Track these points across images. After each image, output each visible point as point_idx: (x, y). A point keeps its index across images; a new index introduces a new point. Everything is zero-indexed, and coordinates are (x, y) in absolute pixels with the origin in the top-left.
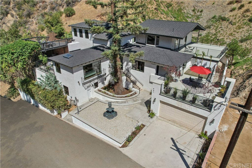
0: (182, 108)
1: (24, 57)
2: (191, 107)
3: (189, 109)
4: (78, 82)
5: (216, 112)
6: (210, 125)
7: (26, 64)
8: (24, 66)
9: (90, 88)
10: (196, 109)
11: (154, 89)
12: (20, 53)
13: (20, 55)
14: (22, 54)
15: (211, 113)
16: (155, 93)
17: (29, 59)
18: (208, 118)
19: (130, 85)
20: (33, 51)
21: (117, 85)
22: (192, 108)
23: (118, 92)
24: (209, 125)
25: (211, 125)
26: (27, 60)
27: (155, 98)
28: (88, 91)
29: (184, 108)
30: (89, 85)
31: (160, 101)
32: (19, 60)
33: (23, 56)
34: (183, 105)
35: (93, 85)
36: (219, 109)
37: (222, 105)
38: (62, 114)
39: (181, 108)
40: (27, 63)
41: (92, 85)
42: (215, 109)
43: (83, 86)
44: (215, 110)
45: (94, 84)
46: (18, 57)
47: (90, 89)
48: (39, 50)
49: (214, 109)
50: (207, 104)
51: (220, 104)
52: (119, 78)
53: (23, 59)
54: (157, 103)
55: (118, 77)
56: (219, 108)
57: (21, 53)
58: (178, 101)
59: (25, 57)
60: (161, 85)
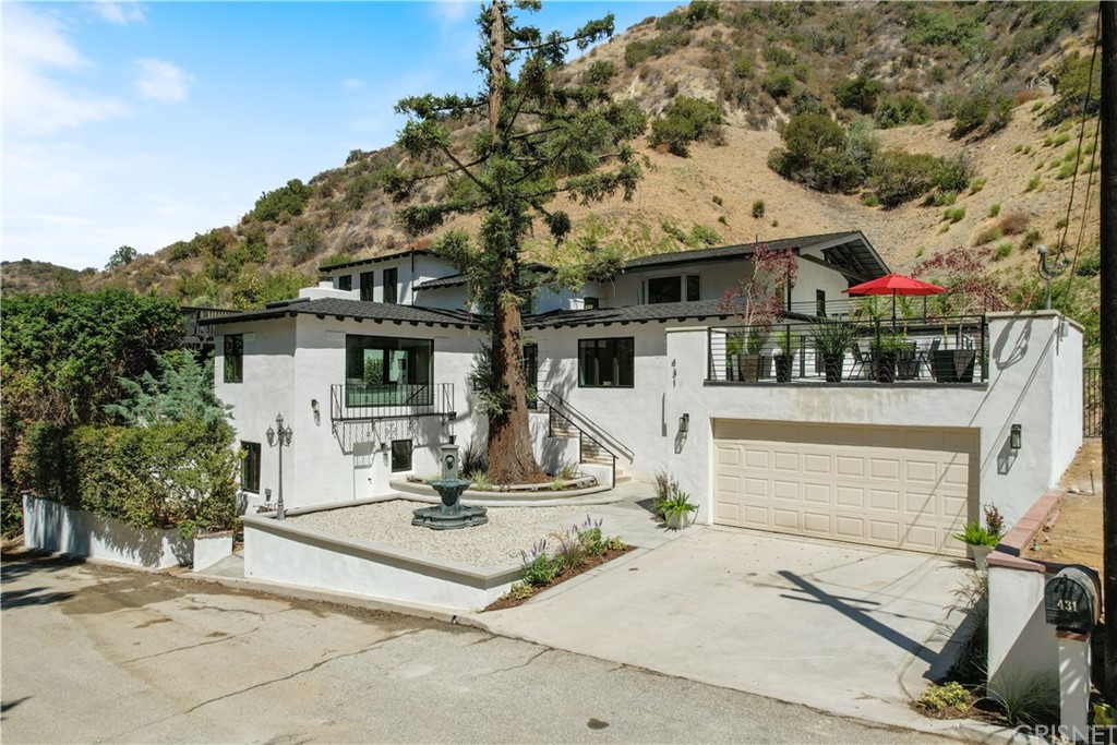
0: (832, 421)
1: (97, 340)
2: (876, 397)
3: (870, 413)
4: (314, 403)
5: (1016, 375)
6: (1003, 470)
7: (99, 372)
8: (87, 379)
9: (366, 459)
10: (906, 399)
11: (674, 364)
12: (85, 322)
13: (82, 328)
14: (91, 328)
15: (989, 389)
16: (681, 385)
17: (119, 355)
18: (978, 430)
19: (566, 451)
20: (145, 328)
21: (503, 437)
22: (885, 401)
23: (505, 472)
24: (999, 473)
25: (1008, 470)
26: (109, 358)
27: (687, 415)
28: (356, 467)
29: (839, 421)
30: (366, 440)
31: (714, 421)
32: (74, 347)
33: (93, 334)
34: (832, 399)
35: (383, 445)
36: (1024, 351)
37: (1035, 321)
38: (196, 541)
39: (826, 420)
40: (106, 370)
41: (378, 446)
42: (1004, 358)
43: (335, 431)
44: (1001, 367)
45: (389, 445)
46: (70, 336)
47: (366, 463)
48: (176, 332)
49: (997, 363)
50: (956, 360)
51: (1025, 321)
52: (514, 398)
53: (91, 347)
54: (695, 440)
55: (510, 391)
56: (1026, 347)
57: (91, 320)
58: (802, 389)
59: (103, 343)
60: (706, 333)
